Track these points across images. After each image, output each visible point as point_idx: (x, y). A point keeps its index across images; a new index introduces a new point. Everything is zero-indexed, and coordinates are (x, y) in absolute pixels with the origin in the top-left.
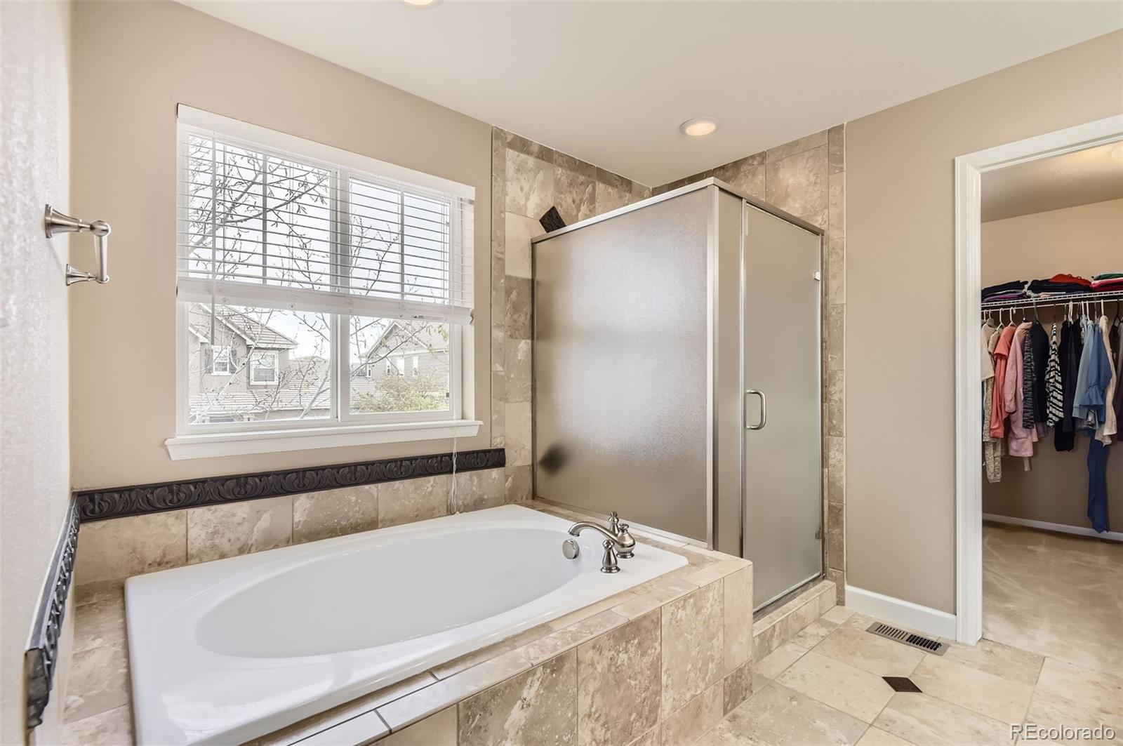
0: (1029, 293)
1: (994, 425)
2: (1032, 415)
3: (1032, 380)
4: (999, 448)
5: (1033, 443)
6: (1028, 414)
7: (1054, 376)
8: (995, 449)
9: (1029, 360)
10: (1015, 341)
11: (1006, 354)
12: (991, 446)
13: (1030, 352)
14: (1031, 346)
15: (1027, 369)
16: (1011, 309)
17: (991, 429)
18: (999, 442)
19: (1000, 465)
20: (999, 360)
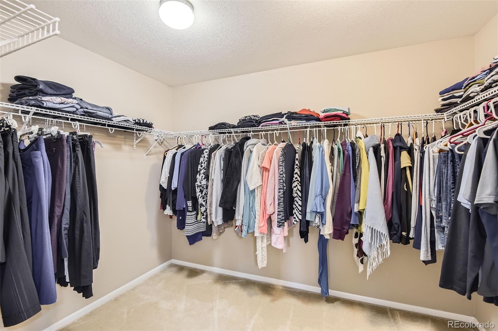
0: (286, 121)
1: (261, 224)
2: (283, 216)
3: (283, 189)
4: (265, 241)
5: (285, 237)
6: (280, 217)
7: (296, 186)
8: (262, 241)
9: (282, 172)
10: (274, 157)
11: (269, 168)
12: (260, 239)
13: (283, 166)
14: (283, 162)
15: (280, 180)
16: (274, 132)
17: (260, 227)
18: (265, 237)
19: (266, 253)
20: (264, 172)
